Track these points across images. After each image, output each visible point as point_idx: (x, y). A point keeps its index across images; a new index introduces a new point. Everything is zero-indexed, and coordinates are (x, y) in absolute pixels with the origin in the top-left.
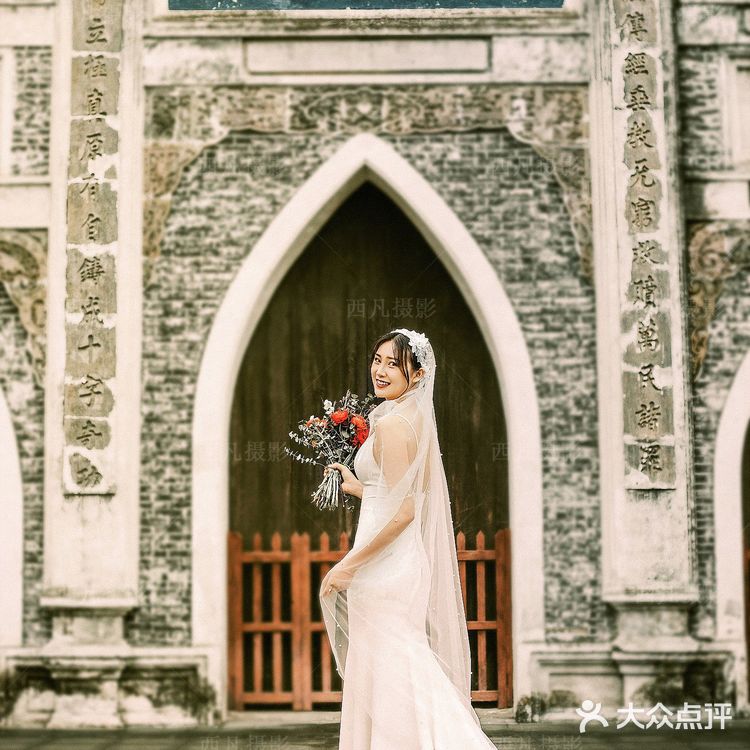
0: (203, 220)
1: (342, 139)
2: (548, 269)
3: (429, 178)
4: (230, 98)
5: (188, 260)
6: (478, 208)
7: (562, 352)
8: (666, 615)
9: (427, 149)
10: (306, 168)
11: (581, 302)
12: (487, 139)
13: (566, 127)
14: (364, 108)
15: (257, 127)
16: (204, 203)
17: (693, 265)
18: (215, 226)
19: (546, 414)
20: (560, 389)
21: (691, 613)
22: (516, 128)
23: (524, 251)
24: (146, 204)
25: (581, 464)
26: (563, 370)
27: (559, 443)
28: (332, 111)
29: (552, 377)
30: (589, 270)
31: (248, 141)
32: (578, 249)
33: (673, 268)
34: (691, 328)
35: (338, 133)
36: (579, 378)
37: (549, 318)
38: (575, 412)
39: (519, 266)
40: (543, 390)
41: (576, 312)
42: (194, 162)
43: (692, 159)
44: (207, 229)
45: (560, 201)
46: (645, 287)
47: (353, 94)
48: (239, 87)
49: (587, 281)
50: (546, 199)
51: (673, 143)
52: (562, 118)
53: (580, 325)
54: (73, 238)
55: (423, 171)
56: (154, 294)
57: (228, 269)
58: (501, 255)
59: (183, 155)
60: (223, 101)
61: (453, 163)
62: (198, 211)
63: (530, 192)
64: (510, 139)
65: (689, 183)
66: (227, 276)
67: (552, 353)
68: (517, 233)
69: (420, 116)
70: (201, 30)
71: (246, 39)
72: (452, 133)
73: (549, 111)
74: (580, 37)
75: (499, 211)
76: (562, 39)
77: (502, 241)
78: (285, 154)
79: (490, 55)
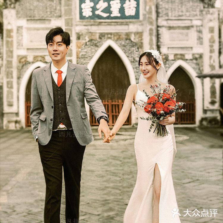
0: (85, 53)
3: (119, 47)
5: (83, 59)
6: (127, 51)
9: (119, 42)
10: (101, 45)
12: (128, 41)
13: (140, 39)
14: (109, 36)
15: (93, 39)
16: (85, 50)
18: (87, 54)
22: (132, 39)
23: (134, 58)
24: (77, 51)
28: (104, 36)
31: (92, 41)
35: (105, 40)
39: (133, 60)
42: (84, 44)
43: (159, 44)
44: (86, 55)
45: (139, 50)
47: (108, 34)
48: (90, 32)
50: (137, 50)
51: (156, 41)
52: (139, 37)
55: (118, 45)
57: (89, 60)
58: (130, 58)
59: (82, 43)
60: (88, 35)
61: (123, 44)
62: (84, 52)
63: (134, 49)
64: (132, 41)
65: (158, 47)
66: (88, 61)
67: (137, 73)
68: (132, 55)
69: (118, 37)
70: (84, 24)
71: (91, 25)
72: (123, 39)
73: (137, 36)
74: (142, 25)
75: (130, 52)
76: (140, 25)
77: (130, 56)
78: (98, 43)
79: (128, 27)
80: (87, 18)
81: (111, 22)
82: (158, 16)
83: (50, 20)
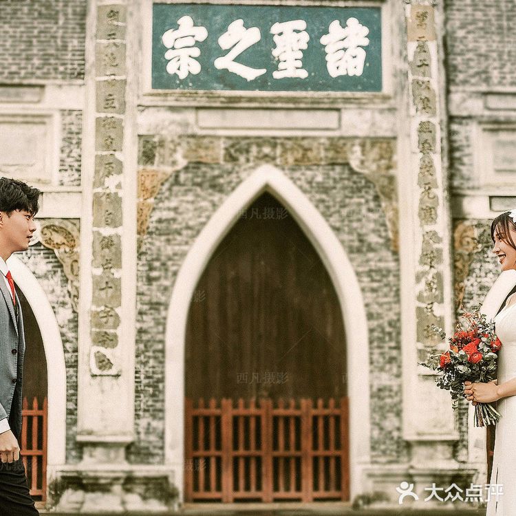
0: (171, 215)
1: (253, 168)
2: (373, 246)
3: (305, 191)
4: (188, 143)
5: (163, 238)
6: (332, 210)
7: (380, 294)
8: (440, 448)
9: (303, 174)
10: (233, 185)
11: (392, 265)
12: (338, 169)
13: (383, 162)
14: (267, 150)
15: (204, 160)
16: (173, 204)
17: (457, 244)
18: (180, 218)
19: (371, 331)
20: (379, 316)
21: (455, 446)
22: (355, 164)
23: (359, 235)
24: (138, 205)
25: (392, 360)
26: (381, 305)
27: (379, 347)
28: (248, 151)
29: (375, 309)
30: (396, 246)
31: (198, 168)
32: (391, 235)
33: (445, 246)
34: (456, 281)
35: (251, 164)
36: (390, 309)
37: (373, 274)
38: (388, 329)
39: (356, 244)
40: (370, 316)
41: (389, 271)
42: (167, 180)
43: (456, 183)
44: (174, 220)
45: (379, 206)
46: (430, 257)
47: (260, 142)
48: (193, 136)
49: (395, 253)
50: (372, 205)
51: (446, 173)
52: (382, 157)
53: (391, 278)
54: (96, 224)
55: (301, 187)
56: (143, 258)
57: (187, 243)
58: (346, 237)
59: (160, 176)
60: (184, 144)
61: (318, 183)
62: (169, 209)
63: (363, 201)
64: (352, 172)
65: (455, 196)
66: (185, 248)
67: (375, 295)
68: (355, 225)
69: (299, 155)
70: (171, 102)
71: (198, 108)
72: (318, 165)
73: (374, 154)
74: (392, 110)
75: (344, 212)
76: (382, 111)
77: (346, 229)
78: (220, 176)
79: (340, 119)
80: (184, 83)
81: (272, 100)
82: (449, 81)
83: (42, 86)
